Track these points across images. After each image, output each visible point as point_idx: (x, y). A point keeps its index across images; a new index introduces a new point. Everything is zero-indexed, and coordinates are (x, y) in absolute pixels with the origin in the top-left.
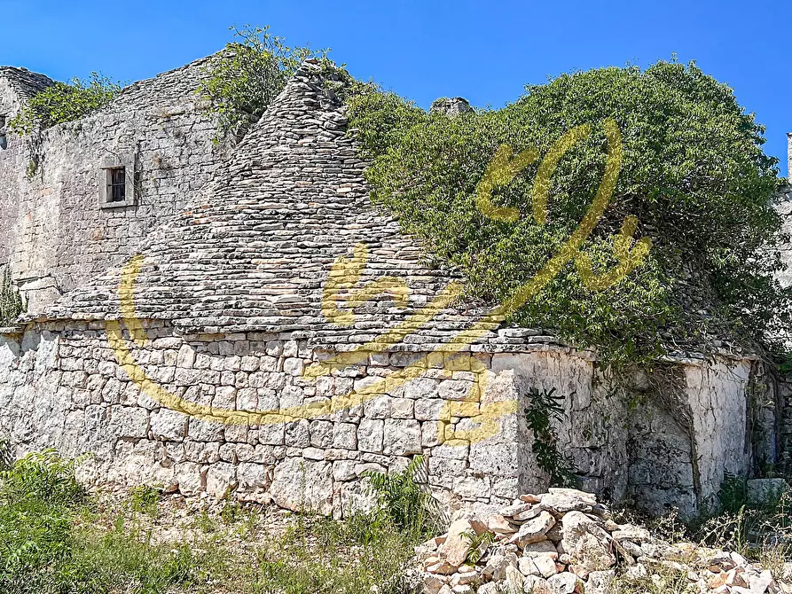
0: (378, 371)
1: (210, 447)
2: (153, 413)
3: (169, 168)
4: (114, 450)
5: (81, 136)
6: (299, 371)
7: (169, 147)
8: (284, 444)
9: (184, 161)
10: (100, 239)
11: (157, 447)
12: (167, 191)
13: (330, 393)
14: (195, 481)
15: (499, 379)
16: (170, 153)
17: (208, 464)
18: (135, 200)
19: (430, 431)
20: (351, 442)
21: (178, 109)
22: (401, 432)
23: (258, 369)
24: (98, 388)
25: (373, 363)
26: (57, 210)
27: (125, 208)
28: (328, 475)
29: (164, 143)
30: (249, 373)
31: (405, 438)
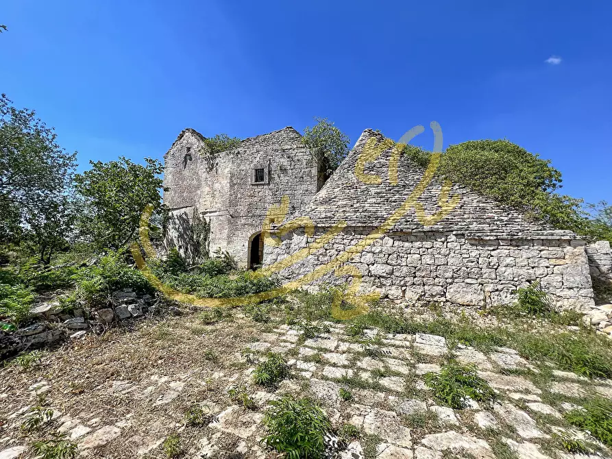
0: (504, 247)
1: (407, 279)
2: (370, 266)
3: (285, 170)
4: (347, 281)
5: (239, 156)
6: (458, 247)
7: (285, 162)
8: (452, 277)
9: (292, 167)
10: (251, 196)
11: (375, 279)
12: (284, 179)
13: (478, 256)
14: (400, 293)
15: (575, 250)
16: (285, 164)
17: (406, 286)
18: (269, 182)
19: (539, 272)
20: (494, 276)
21: (289, 147)
22: (523, 271)
23: (433, 247)
24: (335, 255)
25: (501, 244)
26: (228, 185)
27: (263, 185)
28: (481, 290)
29: (282, 160)
30: (428, 249)
31: (526, 274)
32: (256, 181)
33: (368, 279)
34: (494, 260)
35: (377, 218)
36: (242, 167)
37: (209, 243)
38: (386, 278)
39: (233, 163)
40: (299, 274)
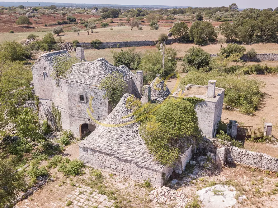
2: (111, 165)
3: (94, 98)
5: (71, 86)
7: (93, 94)
8: (131, 173)
9: (97, 98)
10: (79, 107)
11: (112, 169)
12: (93, 102)
13: (138, 169)
17: (120, 173)
18: (86, 102)
19: (151, 176)
20: (141, 175)
22: (147, 176)
24: (101, 159)
26: (67, 98)
27: (84, 103)
28: (138, 178)
30: (126, 164)
32: (81, 100)
33: (110, 169)
34: (141, 171)
35: (113, 151)
36: (73, 91)
37: (62, 122)
38: (115, 170)
39: (69, 88)
40: (91, 162)
